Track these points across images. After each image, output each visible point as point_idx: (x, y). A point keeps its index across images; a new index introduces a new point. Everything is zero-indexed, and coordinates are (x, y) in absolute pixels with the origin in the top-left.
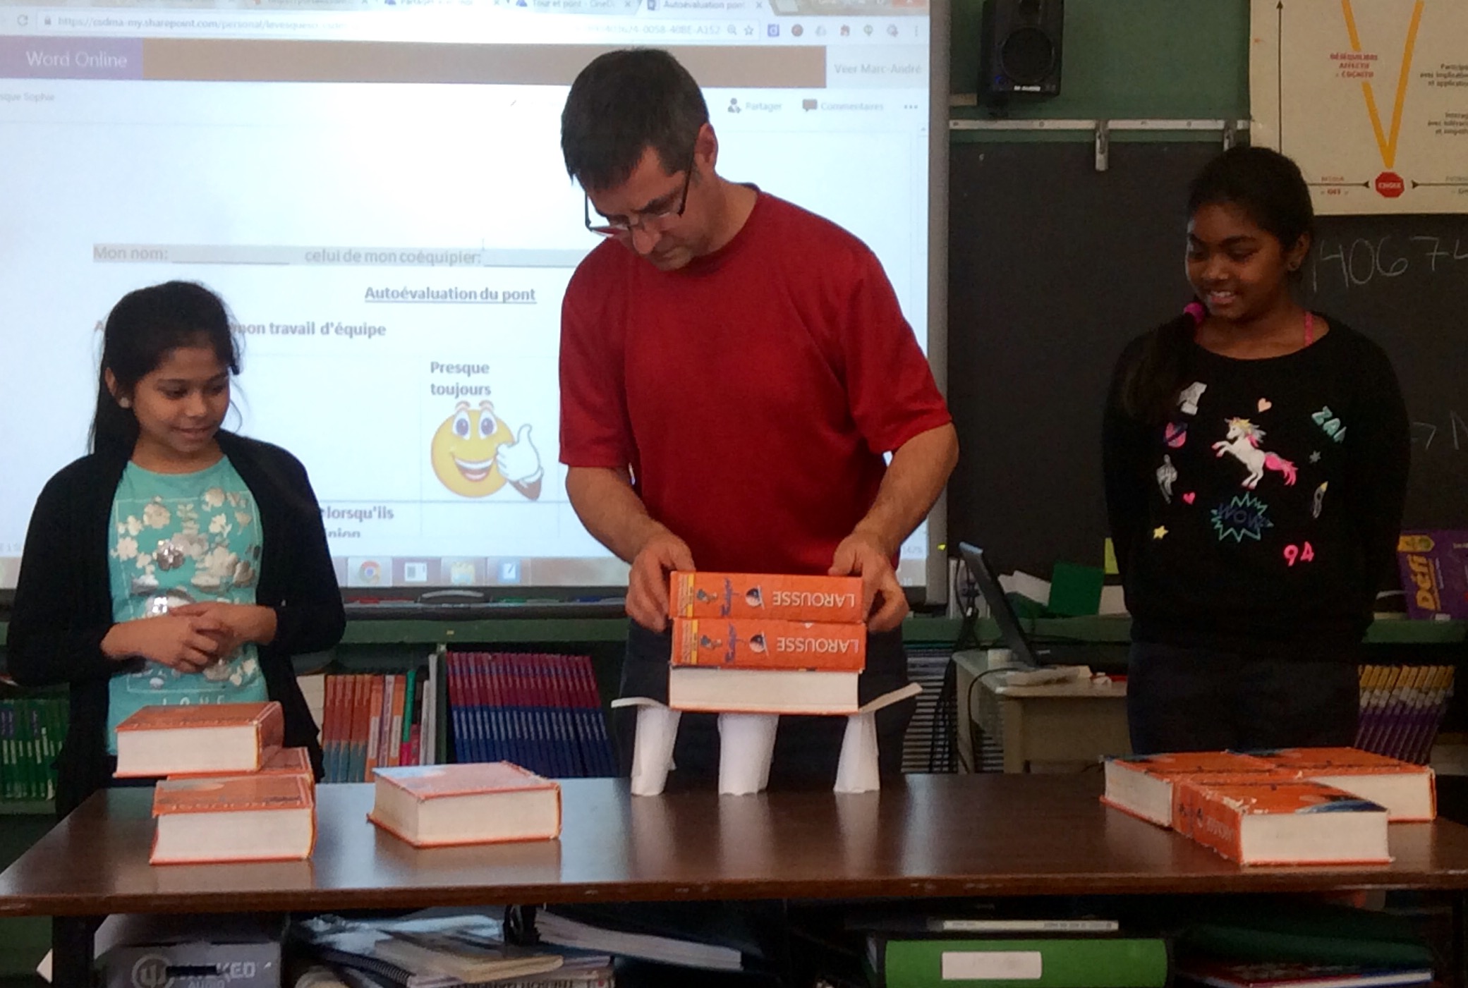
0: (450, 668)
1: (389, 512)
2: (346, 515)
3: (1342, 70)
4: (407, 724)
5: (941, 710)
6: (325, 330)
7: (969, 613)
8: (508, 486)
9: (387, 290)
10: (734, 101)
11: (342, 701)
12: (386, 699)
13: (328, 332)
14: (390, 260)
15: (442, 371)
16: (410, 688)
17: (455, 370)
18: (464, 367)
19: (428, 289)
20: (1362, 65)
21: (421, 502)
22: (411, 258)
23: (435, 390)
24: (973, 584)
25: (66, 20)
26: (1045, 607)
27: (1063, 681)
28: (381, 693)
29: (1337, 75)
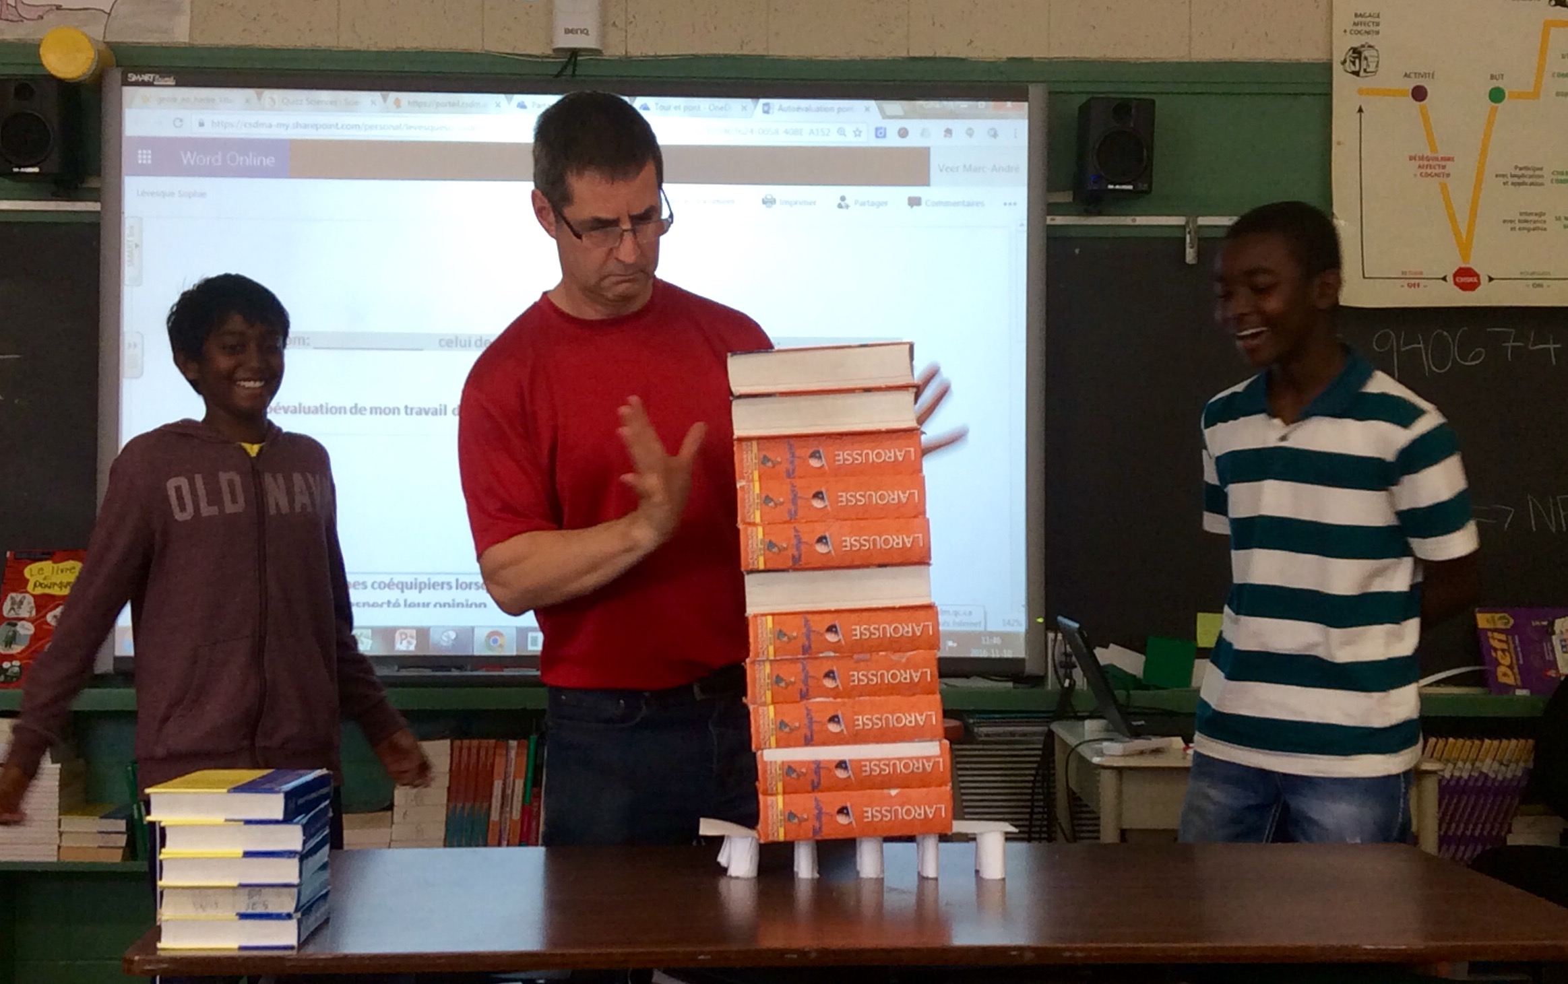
2: (473, 586)
3: (1421, 171)
4: (528, 785)
5: (1038, 778)
7: (1067, 683)
10: (843, 199)
11: (467, 766)
12: (509, 761)
16: (532, 754)
20: (1439, 166)
24: (1071, 656)
25: (219, 123)
26: (1140, 679)
27: (1157, 752)
28: (504, 758)
29: (1416, 175)
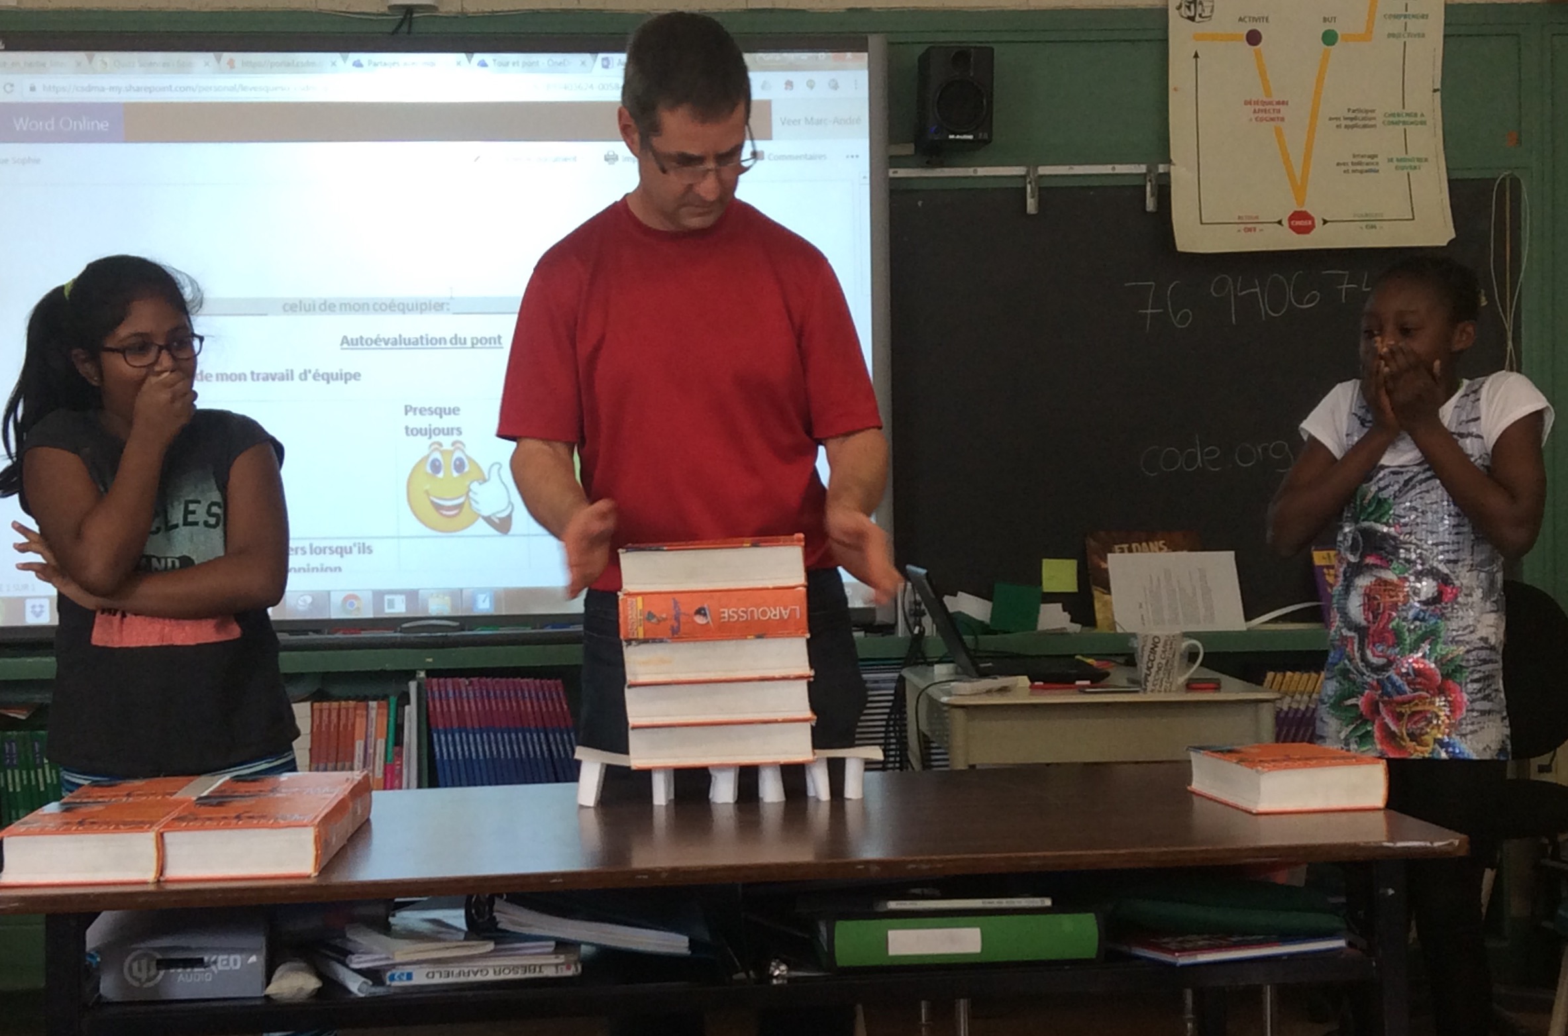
0: (429, 694)
1: (368, 547)
2: (328, 551)
3: (1256, 115)
4: (391, 746)
5: (891, 723)
6: (303, 376)
7: (916, 631)
8: (481, 521)
9: (362, 338)
11: (328, 727)
12: (369, 722)
13: (306, 379)
14: (363, 309)
15: (415, 414)
16: (392, 714)
17: (428, 412)
18: (436, 410)
19: (400, 336)
20: (1274, 110)
21: (398, 537)
22: (383, 307)
23: (410, 432)
24: (920, 604)
25: (50, 87)
26: (988, 626)
27: (1003, 690)
28: (365, 719)
29: (1251, 120)
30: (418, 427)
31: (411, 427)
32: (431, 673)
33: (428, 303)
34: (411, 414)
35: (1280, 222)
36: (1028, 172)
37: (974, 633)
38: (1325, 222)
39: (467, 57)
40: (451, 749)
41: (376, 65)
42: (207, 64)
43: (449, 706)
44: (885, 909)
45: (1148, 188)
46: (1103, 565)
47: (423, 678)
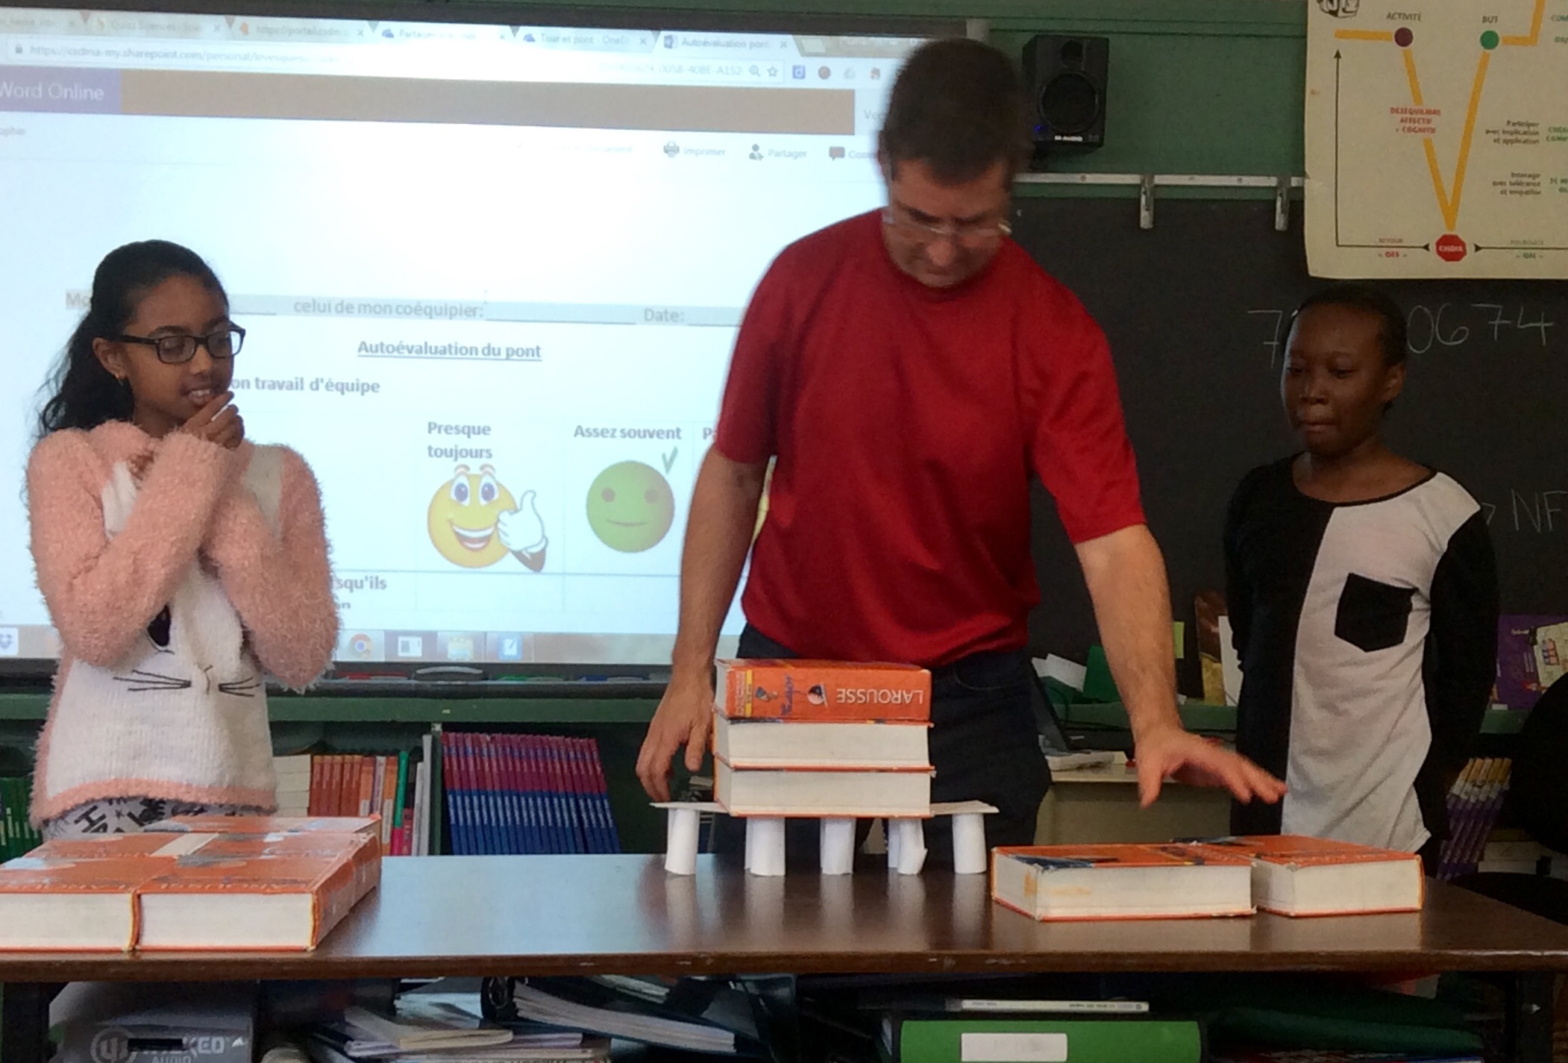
0: (445, 749)
1: (382, 582)
3: (1403, 125)
4: (399, 808)
6: (314, 386)
8: (510, 556)
9: (382, 344)
10: (756, 148)
11: (330, 783)
12: (376, 782)
13: (317, 388)
14: (385, 312)
15: (440, 432)
16: (403, 772)
17: (454, 431)
18: (464, 428)
19: (426, 343)
20: (1424, 119)
21: (416, 571)
22: (408, 310)
23: (433, 452)
25: (38, 49)
26: (1080, 693)
27: (1096, 766)
28: (371, 776)
29: (1397, 130)
30: (443, 448)
31: (434, 447)
32: (448, 727)
33: (458, 307)
34: (435, 432)
35: (1426, 247)
36: (1143, 181)
37: (1066, 703)
38: (1478, 248)
39: (513, 32)
40: (468, 813)
41: (408, 35)
42: (217, 28)
43: (466, 762)
44: (958, 1010)
45: (1279, 204)
46: (1214, 629)
47: (438, 732)
